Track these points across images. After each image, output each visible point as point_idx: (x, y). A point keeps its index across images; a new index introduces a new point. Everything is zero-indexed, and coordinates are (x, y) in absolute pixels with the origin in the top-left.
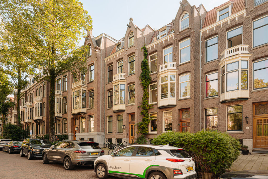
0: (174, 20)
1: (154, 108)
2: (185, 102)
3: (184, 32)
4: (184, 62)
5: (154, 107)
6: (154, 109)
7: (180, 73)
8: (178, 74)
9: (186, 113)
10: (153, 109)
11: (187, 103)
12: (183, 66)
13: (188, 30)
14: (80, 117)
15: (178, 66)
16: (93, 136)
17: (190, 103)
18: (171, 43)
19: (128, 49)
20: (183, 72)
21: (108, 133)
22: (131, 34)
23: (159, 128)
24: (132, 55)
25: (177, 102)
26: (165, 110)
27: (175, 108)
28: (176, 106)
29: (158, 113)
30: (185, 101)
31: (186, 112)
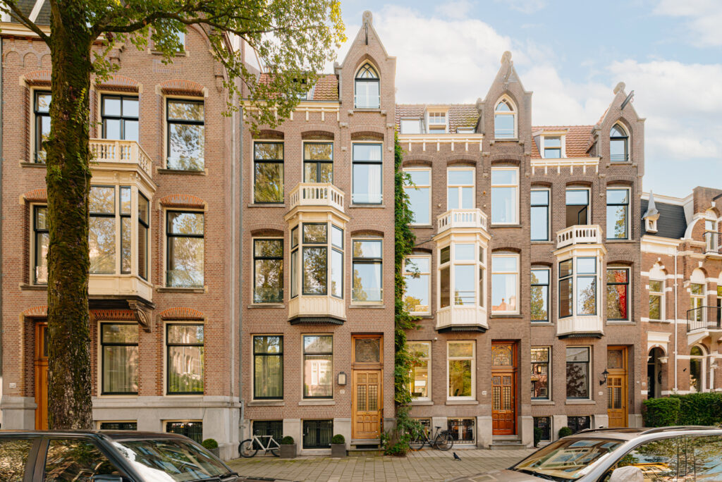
0: (483, 100)
1: (423, 328)
2: (510, 324)
3: (504, 145)
4: (500, 221)
5: (423, 324)
6: (424, 330)
7: (497, 247)
8: (491, 249)
9: (501, 353)
10: (420, 332)
11: (513, 326)
12: (505, 232)
13: (515, 145)
14: (95, 322)
15: (492, 228)
16: (201, 410)
17: (521, 329)
18: (471, 159)
19: (357, 115)
20: (504, 246)
21: (253, 401)
22: (363, 67)
23: (438, 388)
24: (366, 139)
25: (490, 320)
26: (456, 338)
27: (483, 336)
28: (487, 332)
29: (437, 343)
30: (510, 322)
31: (501, 350)
